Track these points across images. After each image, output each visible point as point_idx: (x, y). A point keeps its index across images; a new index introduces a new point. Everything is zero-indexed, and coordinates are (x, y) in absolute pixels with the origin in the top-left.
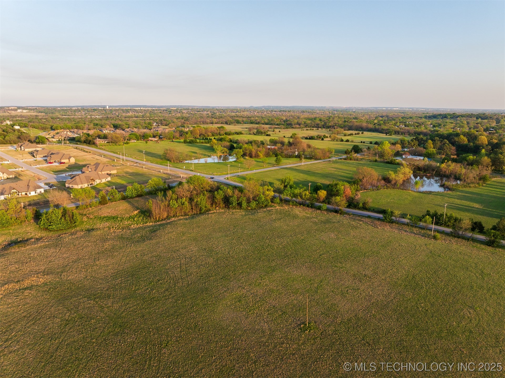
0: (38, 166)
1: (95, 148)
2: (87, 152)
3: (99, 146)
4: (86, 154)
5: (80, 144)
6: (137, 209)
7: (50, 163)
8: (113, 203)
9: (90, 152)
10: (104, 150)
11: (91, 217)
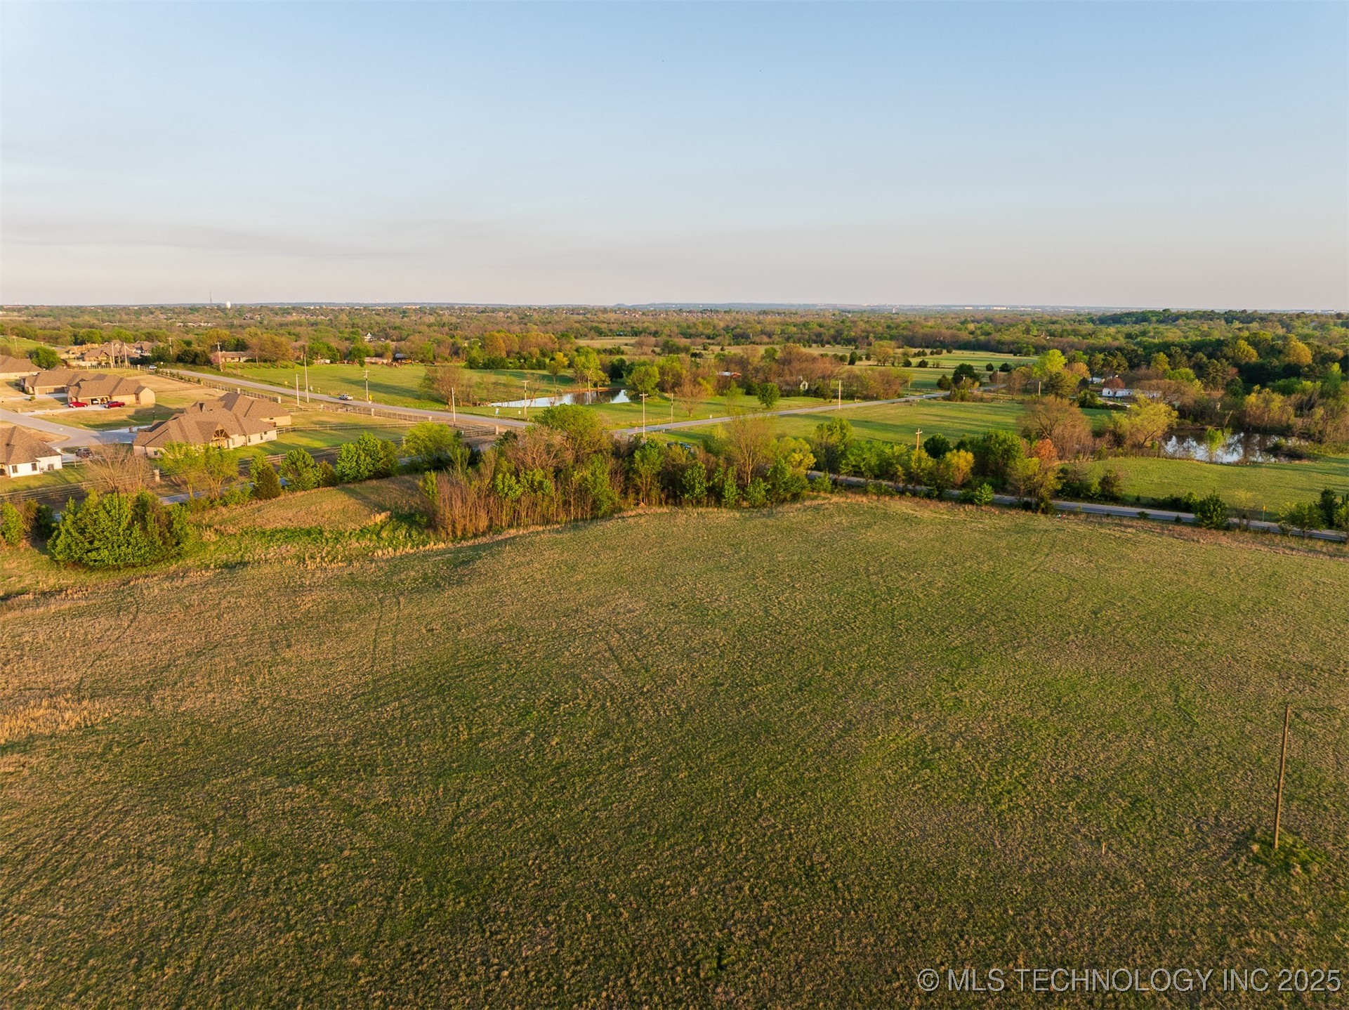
0: (38, 412)
1: (213, 373)
2: (190, 382)
3: (224, 368)
4: (187, 385)
5: (166, 366)
6: (382, 509)
7: (78, 404)
8: (299, 494)
9: (199, 381)
10: (242, 377)
11: (231, 530)
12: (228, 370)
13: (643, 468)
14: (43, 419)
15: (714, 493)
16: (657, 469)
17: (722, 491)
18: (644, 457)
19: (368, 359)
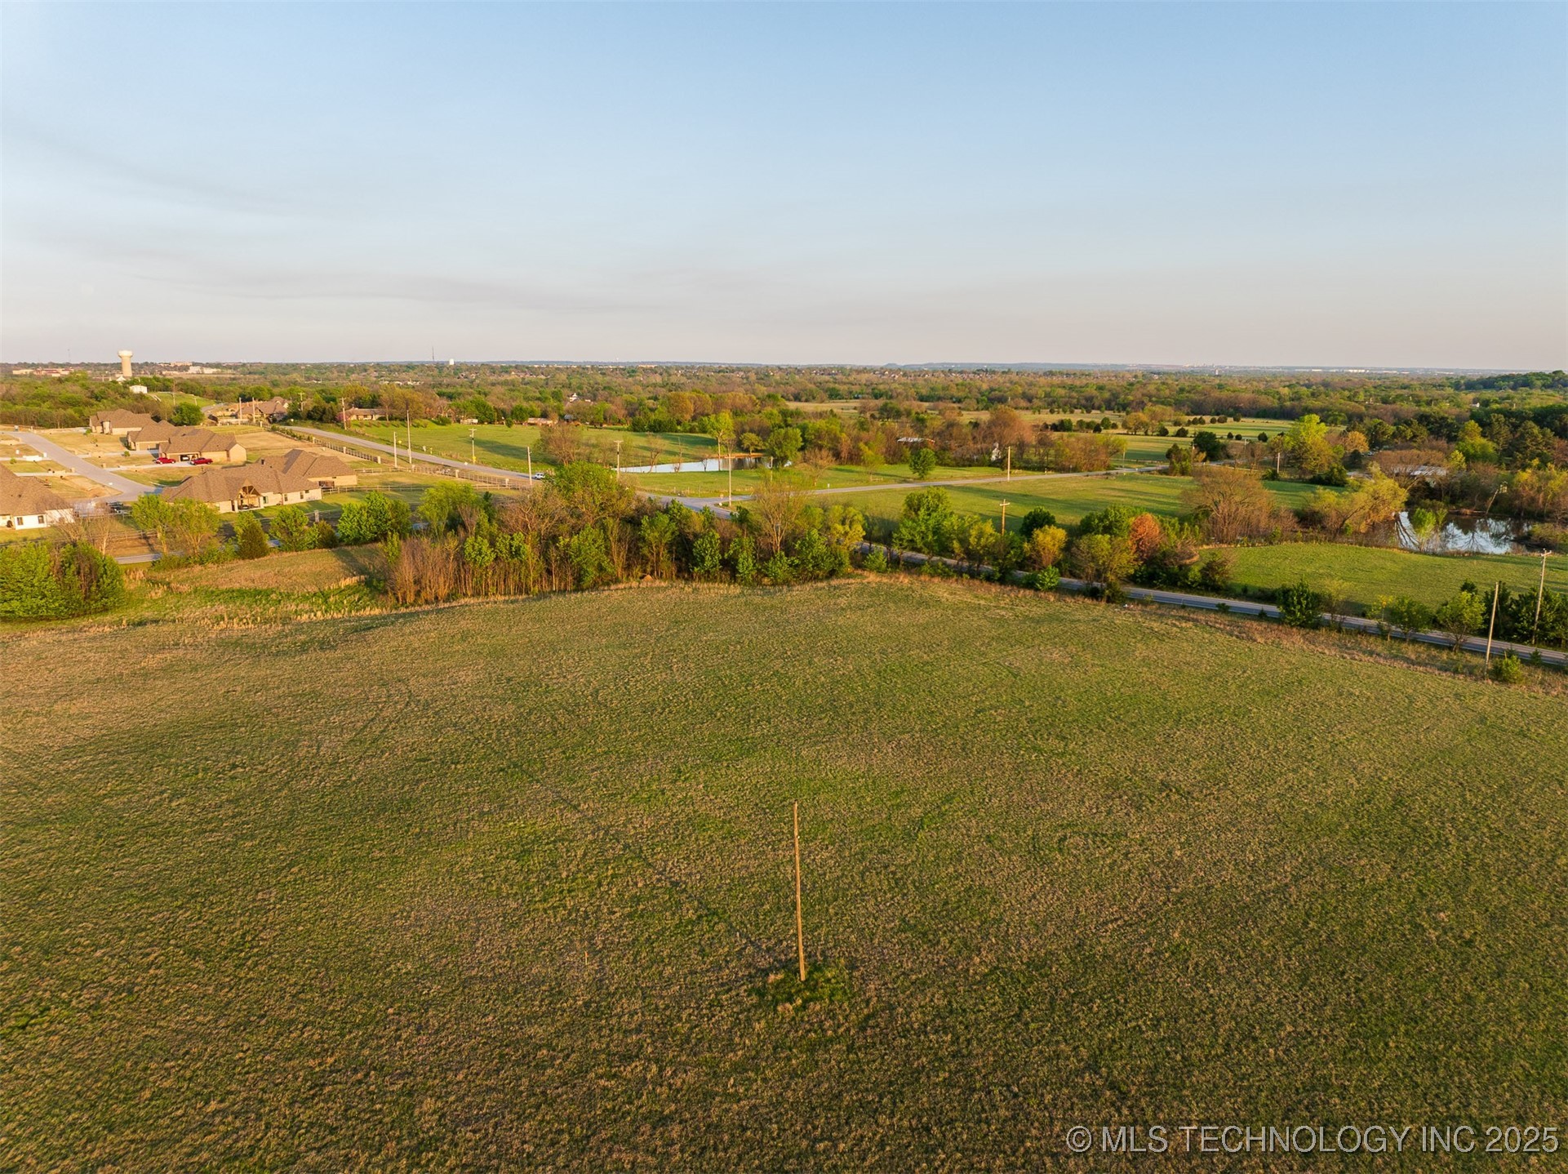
0: (123, 468)
1: (335, 431)
3: (349, 426)
4: (295, 442)
5: (295, 424)
6: (361, 571)
7: (165, 461)
8: (288, 554)
9: (309, 439)
10: (363, 436)
11: (185, 588)
12: (353, 428)
13: (651, 535)
14: (122, 475)
15: (729, 566)
16: (668, 537)
17: (736, 564)
18: (651, 524)
19: (531, 420)
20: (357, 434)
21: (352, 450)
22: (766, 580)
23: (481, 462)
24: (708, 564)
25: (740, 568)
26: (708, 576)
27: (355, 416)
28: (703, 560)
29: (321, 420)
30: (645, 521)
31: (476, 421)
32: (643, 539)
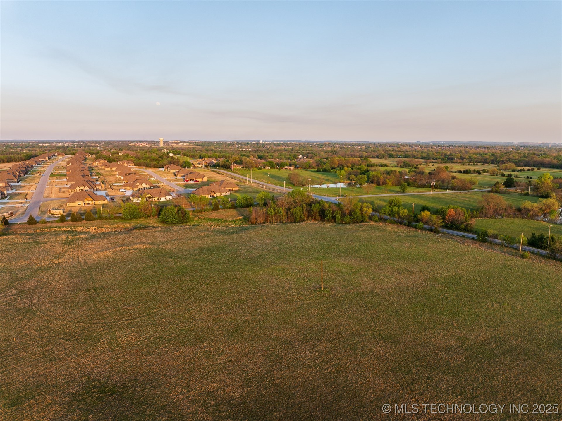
0: (176, 183)
1: (230, 172)
2: (221, 174)
3: (233, 170)
4: (220, 175)
5: (218, 169)
6: (242, 215)
7: (187, 181)
8: (224, 210)
9: (223, 174)
10: (237, 173)
11: (202, 218)
12: (234, 171)
13: (314, 209)
14: (177, 185)
15: (334, 218)
16: (319, 210)
17: (336, 218)
18: (314, 206)
19: (286, 167)
20: (236, 173)
21: (235, 178)
22: (344, 222)
23: (271, 183)
24: (328, 217)
25: (337, 219)
26: (329, 221)
27: (235, 166)
28: (327, 216)
29: (225, 168)
30: (313, 205)
31: (269, 168)
32: (312, 210)
